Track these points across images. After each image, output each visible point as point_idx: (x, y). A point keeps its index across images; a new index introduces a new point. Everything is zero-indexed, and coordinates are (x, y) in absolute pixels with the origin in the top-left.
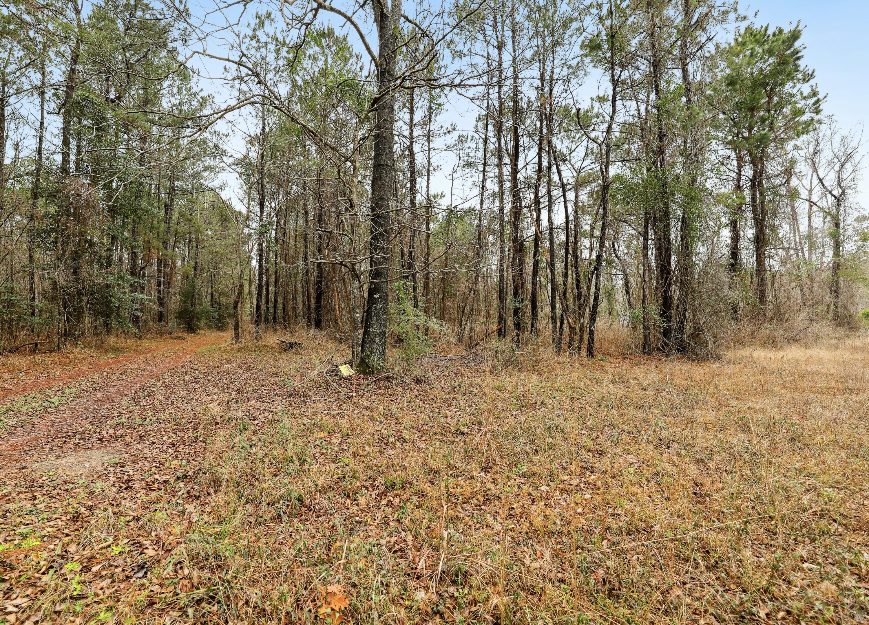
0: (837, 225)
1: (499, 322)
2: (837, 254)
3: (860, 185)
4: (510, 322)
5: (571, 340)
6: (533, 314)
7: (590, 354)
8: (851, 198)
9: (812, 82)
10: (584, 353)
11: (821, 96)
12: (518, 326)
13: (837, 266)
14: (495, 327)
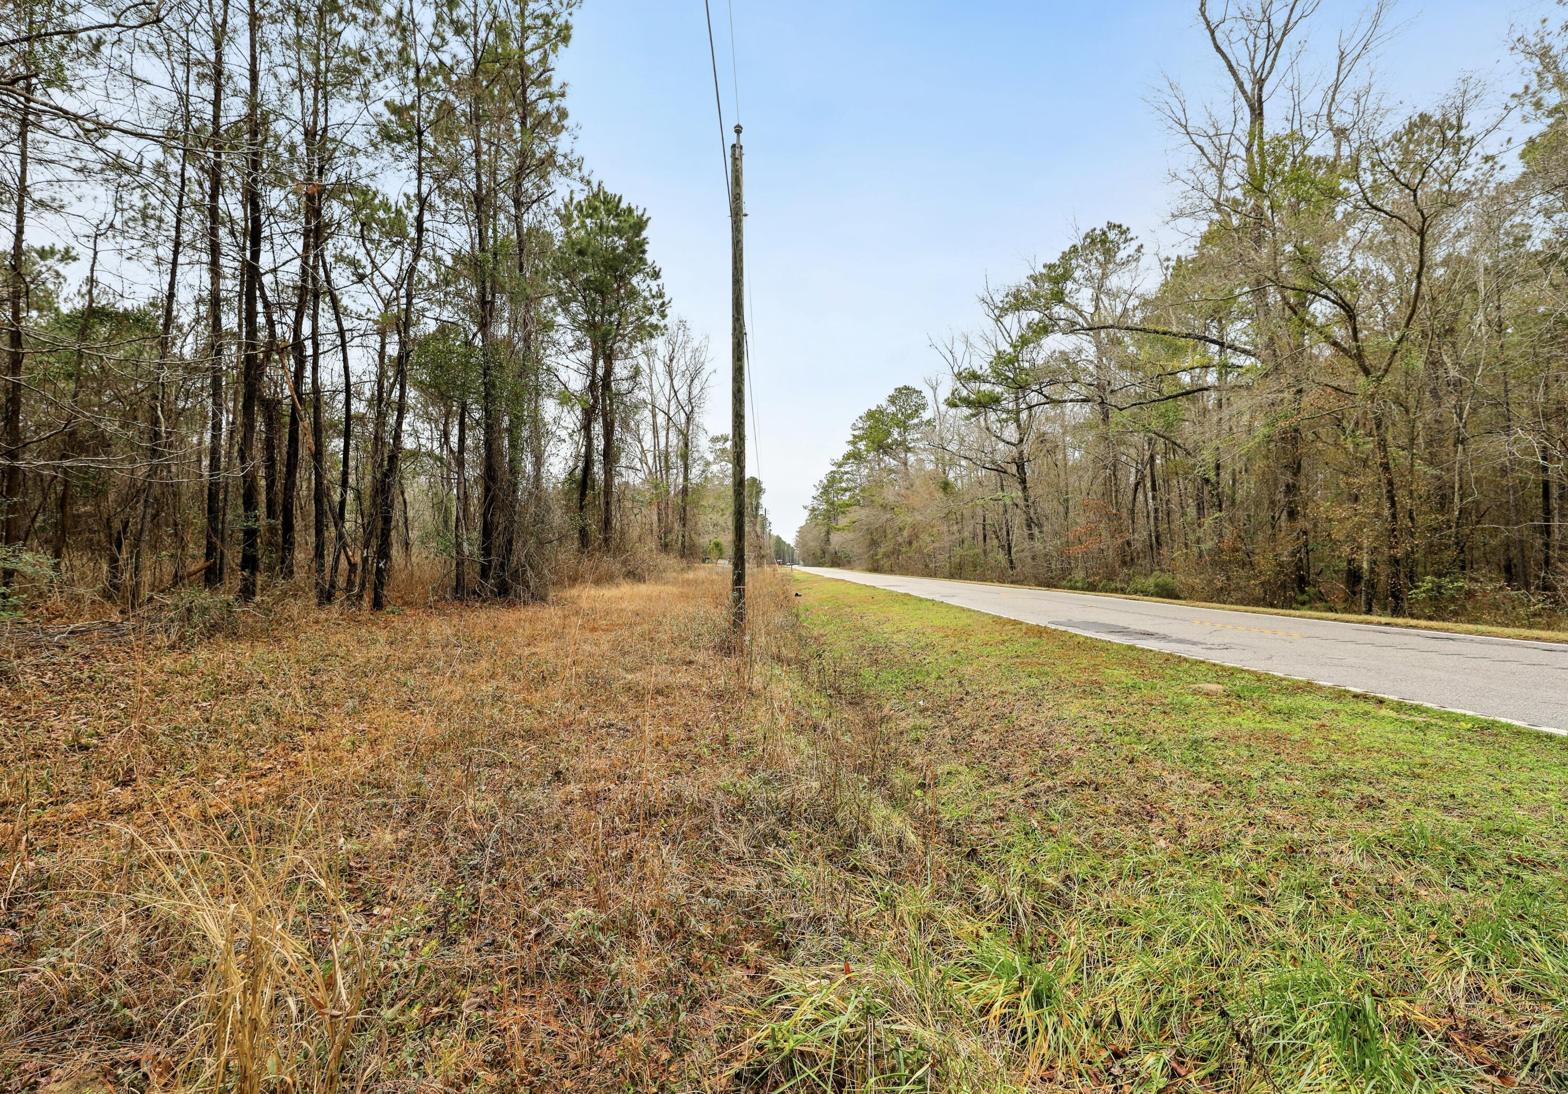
0: (686, 445)
1: (208, 556)
2: (686, 478)
3: (707, 406)
4: (233, 556)
5: (350, 583)
6: (285, 541)
7: (377, 604)
8: (698, 418)
9: (659, 281)
10: (366, 603)
11: (666, 299)
12: (250, 563)
13: (685, 490)
14: (196, 565)
